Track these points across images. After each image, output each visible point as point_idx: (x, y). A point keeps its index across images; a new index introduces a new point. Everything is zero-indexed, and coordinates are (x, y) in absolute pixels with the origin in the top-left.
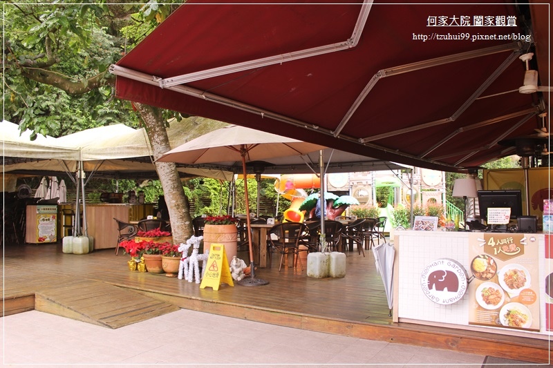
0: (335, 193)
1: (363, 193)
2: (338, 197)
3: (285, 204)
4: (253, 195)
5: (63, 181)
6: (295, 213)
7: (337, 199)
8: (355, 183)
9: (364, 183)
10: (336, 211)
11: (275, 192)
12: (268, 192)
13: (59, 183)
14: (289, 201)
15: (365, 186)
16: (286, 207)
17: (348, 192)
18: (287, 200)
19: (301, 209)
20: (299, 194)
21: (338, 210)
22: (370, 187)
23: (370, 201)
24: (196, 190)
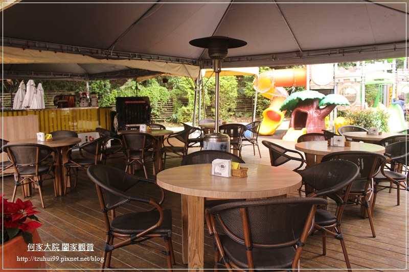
0: (320, 91)
1: (350, 91)
2: (324, 96)
3: (264, 103)
4: (232, 94)
5: (40, 85)
6: (275, 113)
7: (323, 98)
8: (342, 81)
9: (352, 80)
10: (322, 111)
11: (254, 90)
12: (247, 91)
13: (36, 86)
14: (269, 100)
15: (352, 83)
16: (265, 106)
17: (333, 90)
18: (267, 99)
19: (282, 110)
20: (279, 92)
21: (324, 110)
22: (359, 85)
23: (358, 100)
24: (174, 90)
